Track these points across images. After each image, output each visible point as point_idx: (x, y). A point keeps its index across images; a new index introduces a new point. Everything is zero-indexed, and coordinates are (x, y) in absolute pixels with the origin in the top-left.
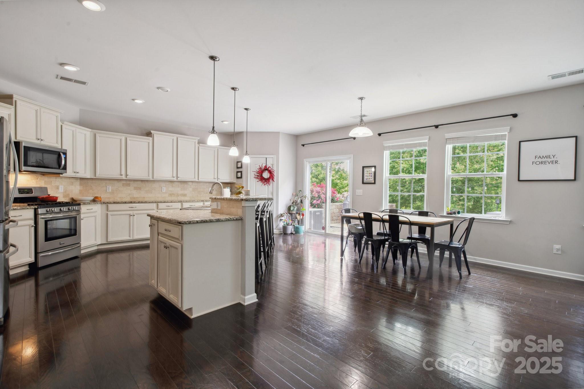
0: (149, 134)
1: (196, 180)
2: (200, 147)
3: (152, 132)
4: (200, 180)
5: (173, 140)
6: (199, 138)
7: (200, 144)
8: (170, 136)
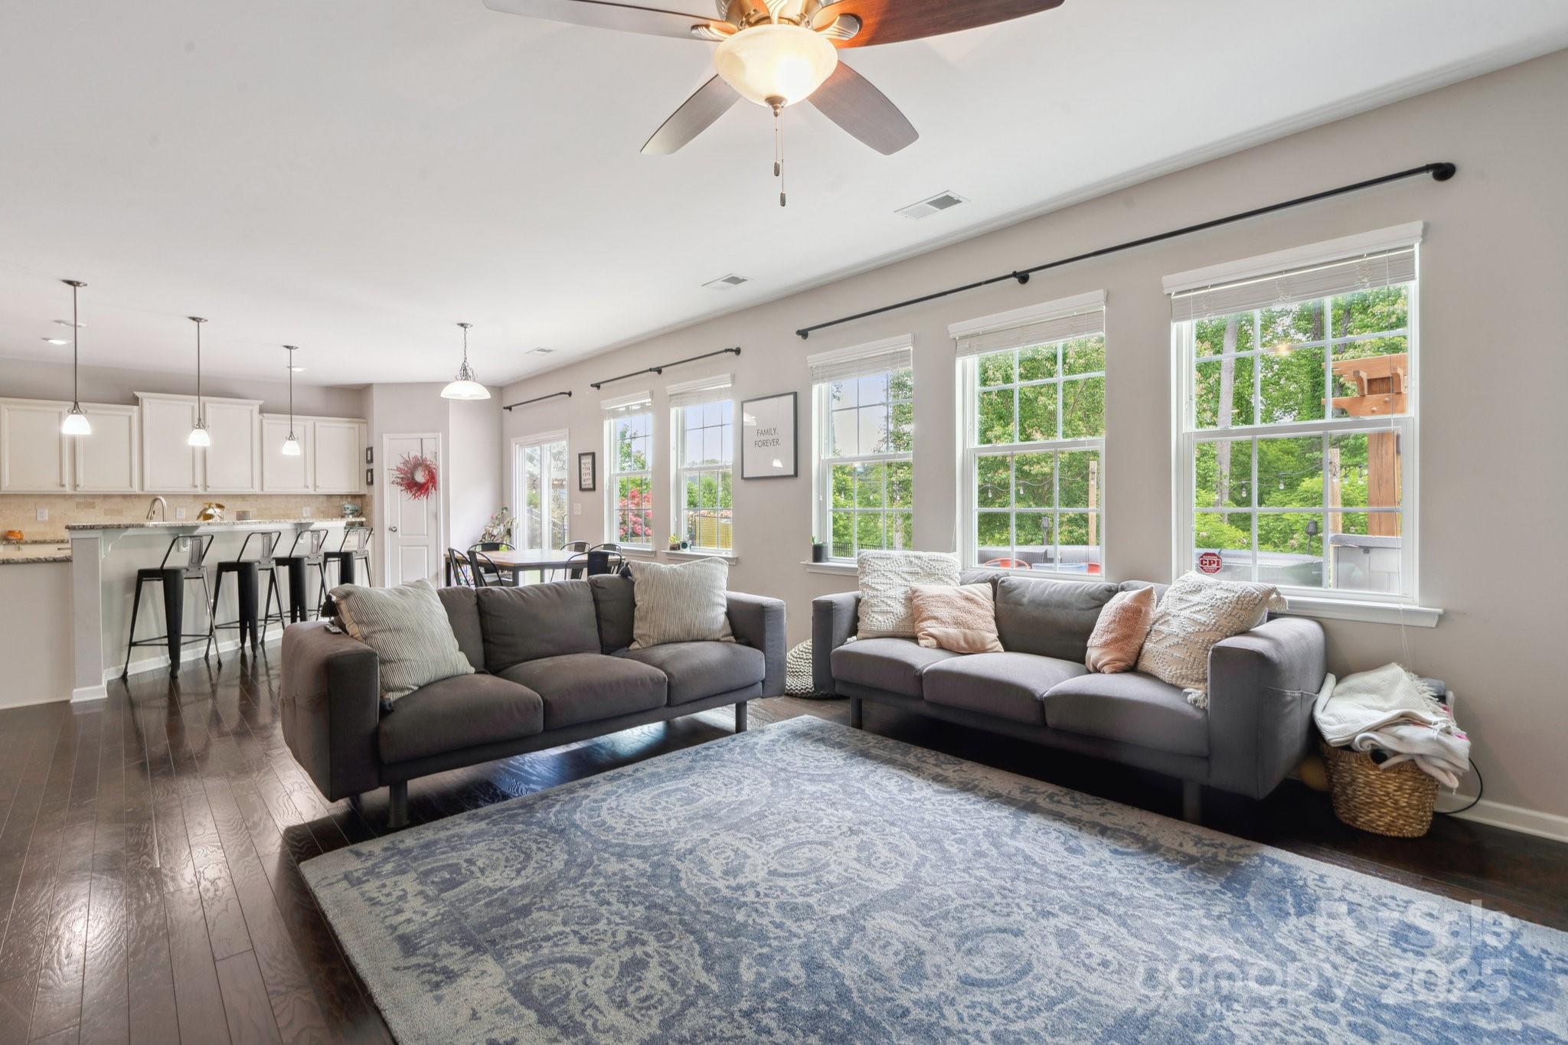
0: (135, 401)
1: (257, 490)
2: (264, 422)
3: (138, 394)
4: (267, 490)
5: (193, 408)
6: (261, 402)
7: (265, 415)
8: (185, 400)
